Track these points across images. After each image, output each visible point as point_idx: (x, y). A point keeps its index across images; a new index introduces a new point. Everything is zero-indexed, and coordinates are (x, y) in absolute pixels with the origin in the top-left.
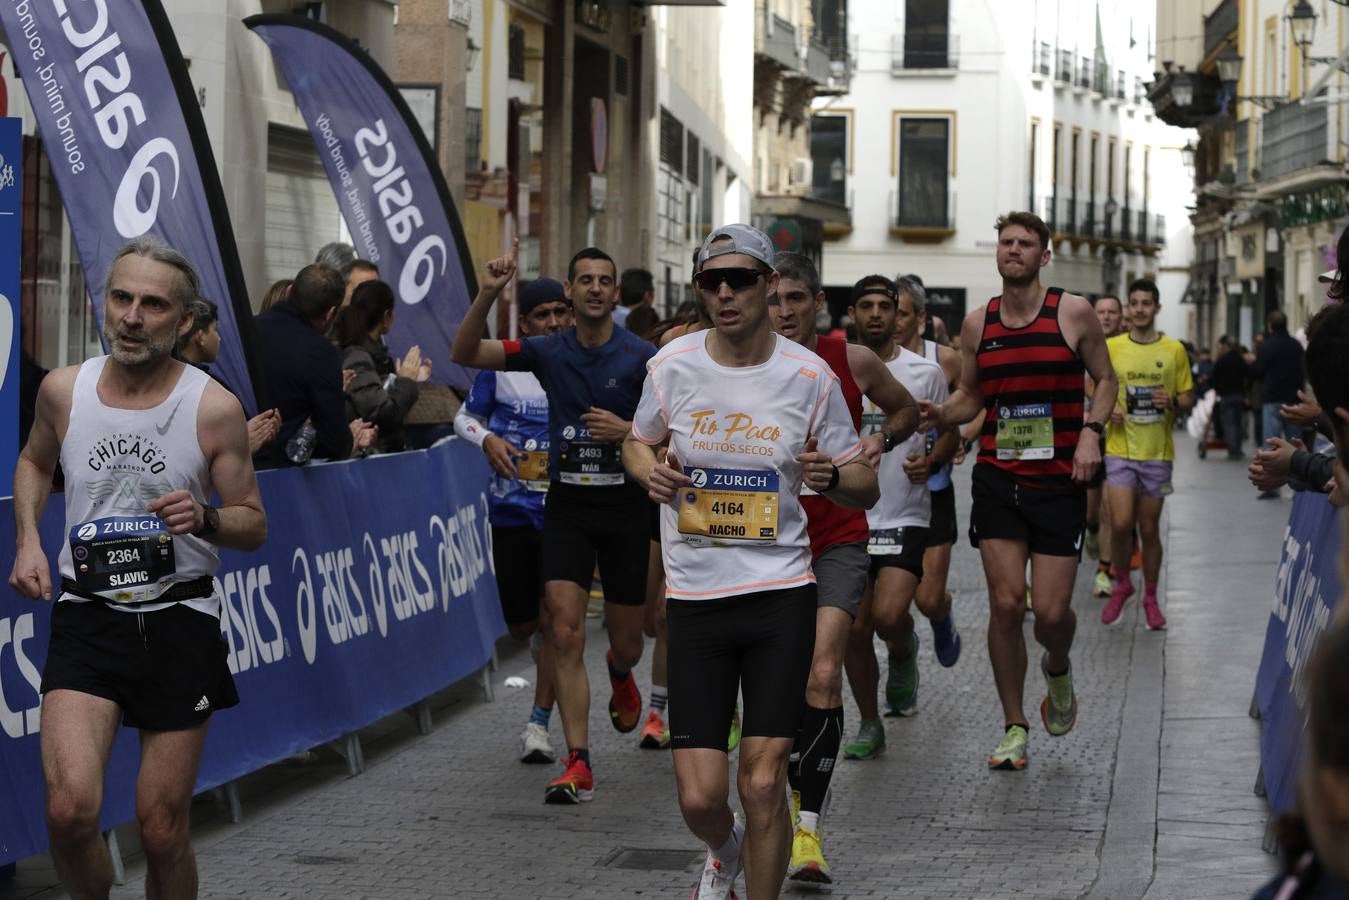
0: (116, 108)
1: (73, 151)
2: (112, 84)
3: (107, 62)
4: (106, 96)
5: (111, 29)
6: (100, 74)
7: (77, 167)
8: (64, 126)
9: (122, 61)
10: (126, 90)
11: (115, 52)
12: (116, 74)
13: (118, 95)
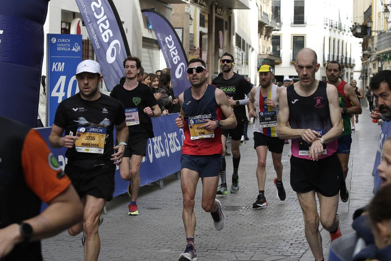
0: (106, 33)
1: (97, 43)
2: (105, 27)
3: (104, 22)
4: (104, 30)
5: (105, 14)
6: (102, 25)
7: (98, 47)
8: (95, 38)
9: (107, 22)
10: (108, 29)
11: (106, 20)
12: (106, 25)
13: (106, 30)
